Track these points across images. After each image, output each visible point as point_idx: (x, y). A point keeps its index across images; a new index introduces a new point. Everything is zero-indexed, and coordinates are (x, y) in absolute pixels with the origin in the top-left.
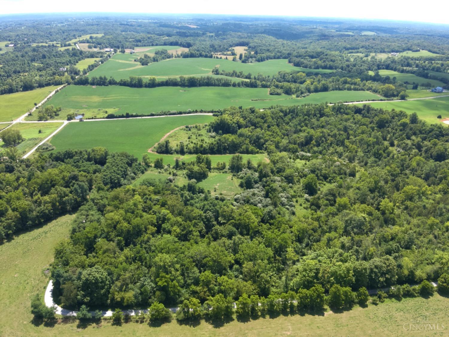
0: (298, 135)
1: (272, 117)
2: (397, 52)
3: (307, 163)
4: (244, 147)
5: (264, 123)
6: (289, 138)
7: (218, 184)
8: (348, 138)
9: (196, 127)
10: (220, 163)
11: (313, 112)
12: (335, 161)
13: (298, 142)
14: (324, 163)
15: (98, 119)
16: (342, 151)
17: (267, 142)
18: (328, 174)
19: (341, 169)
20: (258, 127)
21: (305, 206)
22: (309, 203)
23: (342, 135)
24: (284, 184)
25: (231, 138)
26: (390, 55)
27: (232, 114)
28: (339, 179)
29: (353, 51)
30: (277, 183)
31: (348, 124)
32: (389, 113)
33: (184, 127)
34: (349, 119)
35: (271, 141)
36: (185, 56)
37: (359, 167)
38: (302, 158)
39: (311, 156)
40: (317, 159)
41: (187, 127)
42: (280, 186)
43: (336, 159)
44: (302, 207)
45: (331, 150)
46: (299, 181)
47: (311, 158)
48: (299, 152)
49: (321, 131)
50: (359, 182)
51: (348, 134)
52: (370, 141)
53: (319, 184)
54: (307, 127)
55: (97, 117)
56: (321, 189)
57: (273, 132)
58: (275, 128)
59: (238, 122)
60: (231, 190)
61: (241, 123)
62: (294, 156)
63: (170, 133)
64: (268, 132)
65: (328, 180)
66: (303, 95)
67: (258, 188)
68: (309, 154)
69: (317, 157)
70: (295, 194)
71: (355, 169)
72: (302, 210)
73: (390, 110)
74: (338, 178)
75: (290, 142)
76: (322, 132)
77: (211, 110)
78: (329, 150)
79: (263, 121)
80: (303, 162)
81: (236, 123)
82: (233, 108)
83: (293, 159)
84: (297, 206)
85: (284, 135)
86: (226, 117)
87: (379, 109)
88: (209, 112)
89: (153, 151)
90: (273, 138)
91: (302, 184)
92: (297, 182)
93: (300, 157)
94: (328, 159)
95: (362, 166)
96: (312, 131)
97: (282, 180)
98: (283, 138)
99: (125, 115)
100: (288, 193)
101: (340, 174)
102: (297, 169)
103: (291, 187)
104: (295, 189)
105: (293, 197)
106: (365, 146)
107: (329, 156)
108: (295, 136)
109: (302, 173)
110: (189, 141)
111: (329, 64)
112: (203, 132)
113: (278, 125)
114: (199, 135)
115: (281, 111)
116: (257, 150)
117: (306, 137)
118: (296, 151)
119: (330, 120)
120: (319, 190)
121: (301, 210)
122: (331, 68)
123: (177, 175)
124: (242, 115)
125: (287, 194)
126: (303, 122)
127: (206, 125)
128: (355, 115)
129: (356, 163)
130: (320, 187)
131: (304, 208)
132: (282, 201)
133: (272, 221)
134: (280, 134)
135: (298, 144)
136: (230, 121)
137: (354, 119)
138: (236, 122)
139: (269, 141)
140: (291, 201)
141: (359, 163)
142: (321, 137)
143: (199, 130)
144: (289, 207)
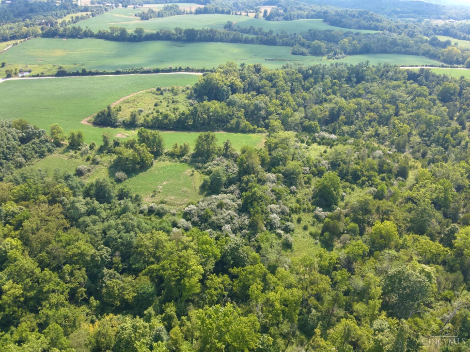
0: (321, 107)
1: (285, 79)
2: (455, 19)
3: (329, 150)
4: (233, 122)
5: (272, 87)
6: (305, 111)
7: (164, 183)
8: (397, 114)
9: (172, 91)
10: (179, 146)
11: (346, 74)
12: (374, 150)
13: (319, 116)
14: (355, 152)
15: (45, 76)
16: (387, 133)
17: (270, 115)
18: (361, 171)
19: (384, 162)
20: (262, 93)
21: (313, 229)
22: (321, 225)
23: (388, 109)
24: (281, 187)
25: (214, 106)
26: (447, 21)
27: (226, 72)
28: (379, 181)
29: (404, 15)
30: (269, 184)
31: (397, 93)
32: (456, 81)
33: (154, 90)
34: (399, 86)
35: (278, 114)
36: (198, 12)
37: (413, 160)
38: (323, 142)
39: (337, 140)
40: (346, 144)
41: (158, 89)
42: (272, 191)
43: (376, 145)
44: (307, 233)
45: (370, 131)
46: (308, 182)
47: (335, 143)
48: (318, 132)
49: (356, 102)
50: (415, 189)
51: (397, 107)
52: (431, 118)
53: (344, 187)
54: (336, 95)
55: (45, 74)
56: (347, 198)
57: (283, 101)
58: (287, 96)
59: (233, 83)
60: (184, 194)
61: (236, 85)
62: (310, 138)
63: (129, 97)
64: (274, 101)
65: (360, 181)
66: (337, 56)
67: (232, 193)
68: (334, 136)
69: (345, 142)
70: (298, 205)
71: (408, 164)
72: (306, 239)
73: (458, 78)
74: (377, 180)
75: (306, 117)
76: (358, 104)
77: (202, 68)
78: (366, 131)
79: (270, 84)
80: (322, 148)
81: (229, 86)
82: (229, 64)
83: (307, 143)
84: (298, 230)
85: (299, 105)
86: (216, 76)
87: (442, 76)
88: (198, 71)
89: (89, 122)
90: (282, 109)
91: (313, 187)
92: (306, 183)
93: (319, 140)
94: (363, 146)
95: (417, 159)
96: (343, 102)
97: (278, 179)
98: (296, 111)
99: (81, 71)
100: (285, 204)
101: (381, 171)
102: (308, 160)
103: (293, 193)
104: (299, 196)
105: (294, 211)
106: (423, 127)
107: (365, 141)
108: (316, 107)
109: (316, 167)
110: (154, 109)
111: (374, 23)
112: (181, 97)
113: (292, 91)
114: (173, 102)
115: (300, 71)
116: (252, 127)
117: (333, 109)
118: (314, 131)
119: (370, 87)
120: (342, 200)
121: (304, 237)
122: (376, 28)
123: (97, 163)
124: (241, 74)
125: (283, 206)
126: (331, 88)
127: (187, 88)
128: (408, 82)
129: (407, 153)
130: (344, 194)
131: (311, 234)
132: (271, 220)
133: (235, 270)
134: (293, 103)
135: (319, 120)
136: (220, 83)
137: (406, 87)
138: (229, 84)
139: (275, 114)
140: (288, 221)
141: (413, 153)
142: (355, 111)
143: (176, 94)
144: (282, 232)
